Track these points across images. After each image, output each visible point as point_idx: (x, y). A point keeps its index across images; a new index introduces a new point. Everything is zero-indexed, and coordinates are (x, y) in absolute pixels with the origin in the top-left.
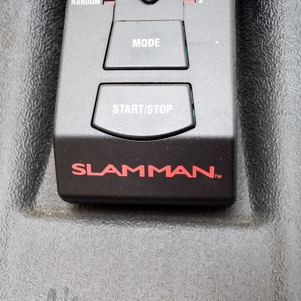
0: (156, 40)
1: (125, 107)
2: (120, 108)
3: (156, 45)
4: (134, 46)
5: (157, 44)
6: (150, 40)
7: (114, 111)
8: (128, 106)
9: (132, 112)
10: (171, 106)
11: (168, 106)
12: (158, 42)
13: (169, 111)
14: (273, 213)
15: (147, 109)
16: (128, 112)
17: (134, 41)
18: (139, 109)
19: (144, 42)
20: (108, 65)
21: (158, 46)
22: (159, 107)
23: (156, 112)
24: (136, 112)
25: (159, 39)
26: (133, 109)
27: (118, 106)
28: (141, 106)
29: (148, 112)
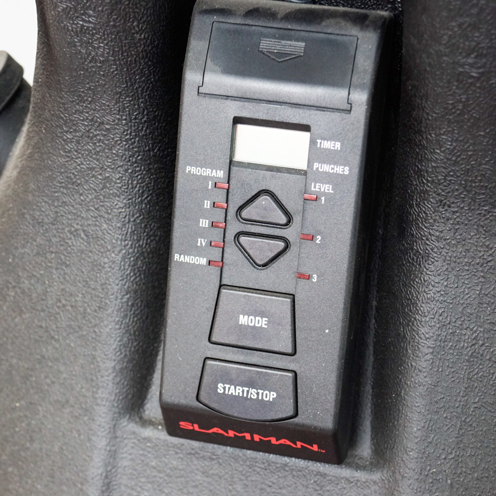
0: (264, 319)
1: (229, 388)
2: (224, 388)
3: (263, 326)
4: (240, 323)
5: (265, 324)
6: (257, 318)
7: (219, 390)
8: (233, 387)
9: (237, 394)
10: (275, 394)
11: (272, 393)
12: (266, 323)
13: (273, 398)
14: (389, 464)
15: (251, 394)
16: (232, 393)
17: (241, 316)
18: (243, 391)
19: (252, 320)
20: (214, 339)
21: (266, 327)
22: (262, 394)
23: (260, 398)
24: (241, 395)
25: (267, 319)
26: (237, 391)
27: (223, 386)
28: (246, 389)
29: (252, 396)
